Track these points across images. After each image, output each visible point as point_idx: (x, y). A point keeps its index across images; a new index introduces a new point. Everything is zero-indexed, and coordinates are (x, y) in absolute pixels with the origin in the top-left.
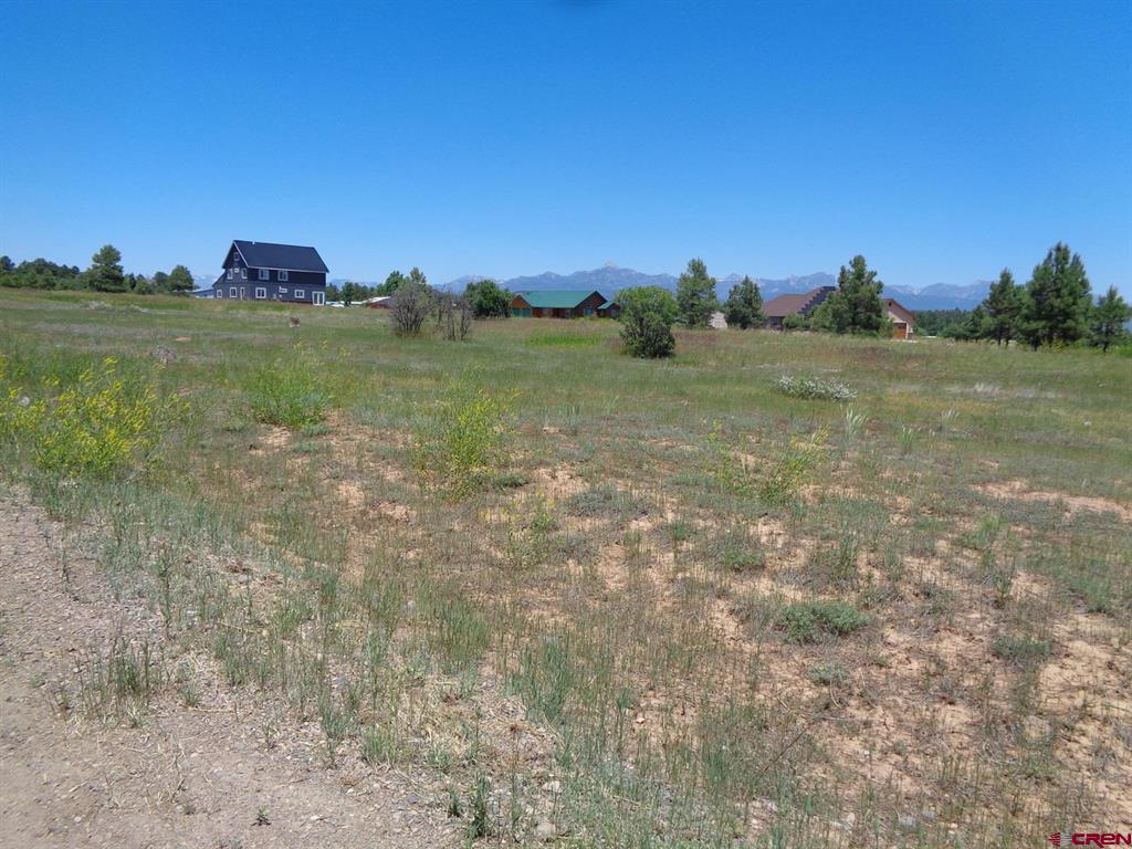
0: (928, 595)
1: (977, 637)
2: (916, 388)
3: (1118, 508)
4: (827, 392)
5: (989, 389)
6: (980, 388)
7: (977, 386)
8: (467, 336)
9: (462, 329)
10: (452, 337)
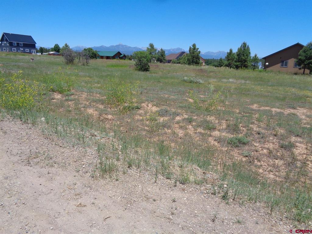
0: (259, 134)
1: (275, 143)
2: (215, 80)
3: (282, 111)
4: (197, 81)
5: (233, 80)
6: (231, 80)
7: (230, 80)
8: (88, 64)
9: (86, 62)
10: (84, 65)
